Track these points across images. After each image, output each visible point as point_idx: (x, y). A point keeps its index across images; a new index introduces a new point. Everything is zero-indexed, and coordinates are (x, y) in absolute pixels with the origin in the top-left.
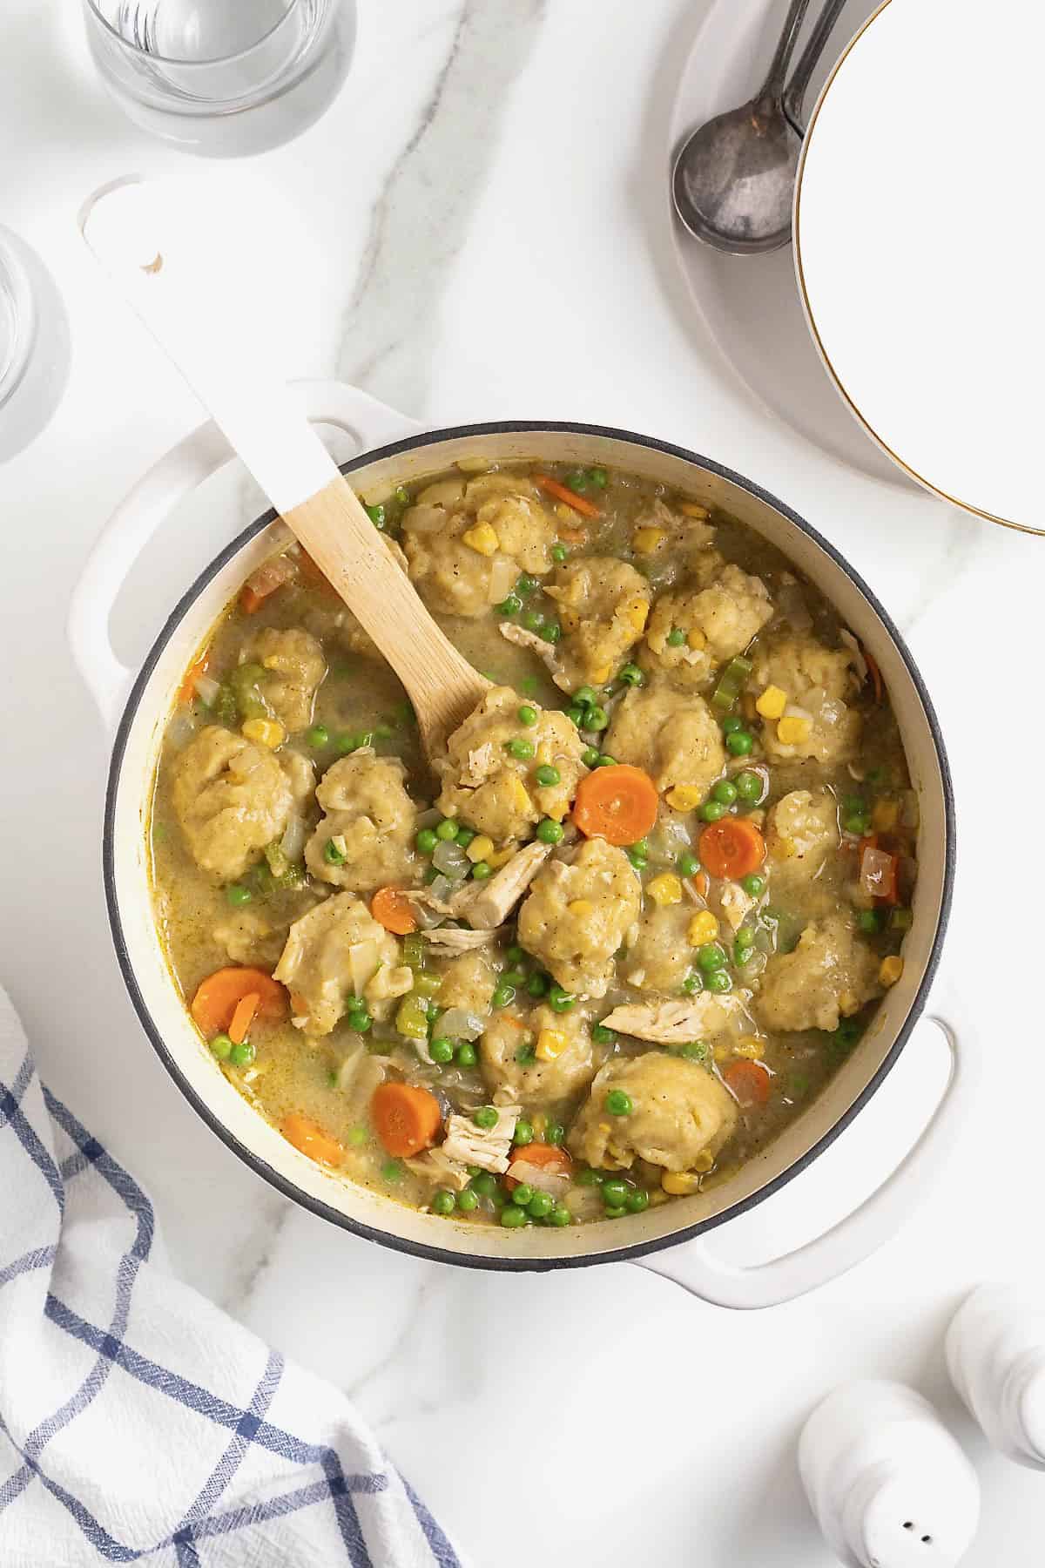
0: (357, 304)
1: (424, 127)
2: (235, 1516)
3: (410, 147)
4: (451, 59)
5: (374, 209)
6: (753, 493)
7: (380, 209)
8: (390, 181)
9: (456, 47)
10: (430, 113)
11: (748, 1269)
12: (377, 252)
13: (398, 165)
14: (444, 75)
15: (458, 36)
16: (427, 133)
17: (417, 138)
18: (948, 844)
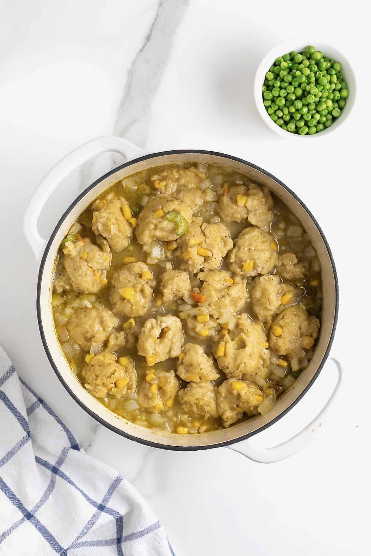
0: (123, 106)
1: (146, 43)
2: (82, 543)
3: (141, 50)
4: (156, 19)
5: (129, 72)
6: (265, 174)
7: (131, 72)
8: (134, 63)
9: (157, 15)
10: (148, 38)
11: (268, 449)
12: (129, 88)
13: (137, 57)
14: (153, 25)
15: (158, 11)
16: (147, 45)
17: (144, 47)
18: (336, 297)
